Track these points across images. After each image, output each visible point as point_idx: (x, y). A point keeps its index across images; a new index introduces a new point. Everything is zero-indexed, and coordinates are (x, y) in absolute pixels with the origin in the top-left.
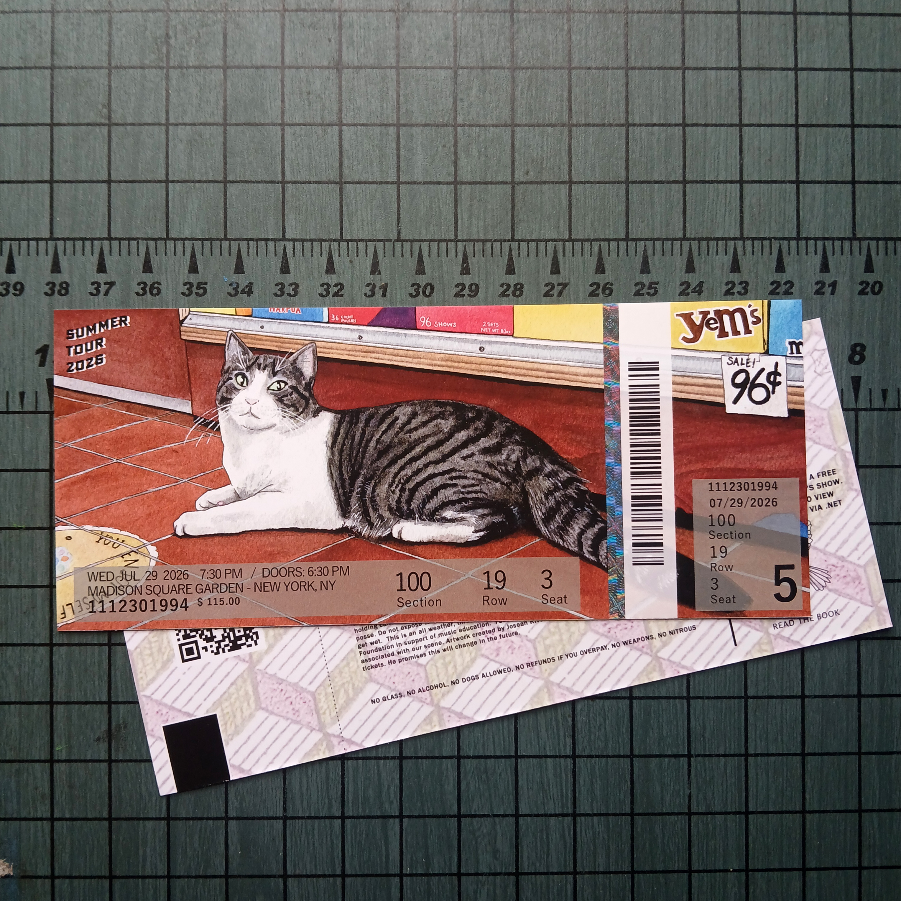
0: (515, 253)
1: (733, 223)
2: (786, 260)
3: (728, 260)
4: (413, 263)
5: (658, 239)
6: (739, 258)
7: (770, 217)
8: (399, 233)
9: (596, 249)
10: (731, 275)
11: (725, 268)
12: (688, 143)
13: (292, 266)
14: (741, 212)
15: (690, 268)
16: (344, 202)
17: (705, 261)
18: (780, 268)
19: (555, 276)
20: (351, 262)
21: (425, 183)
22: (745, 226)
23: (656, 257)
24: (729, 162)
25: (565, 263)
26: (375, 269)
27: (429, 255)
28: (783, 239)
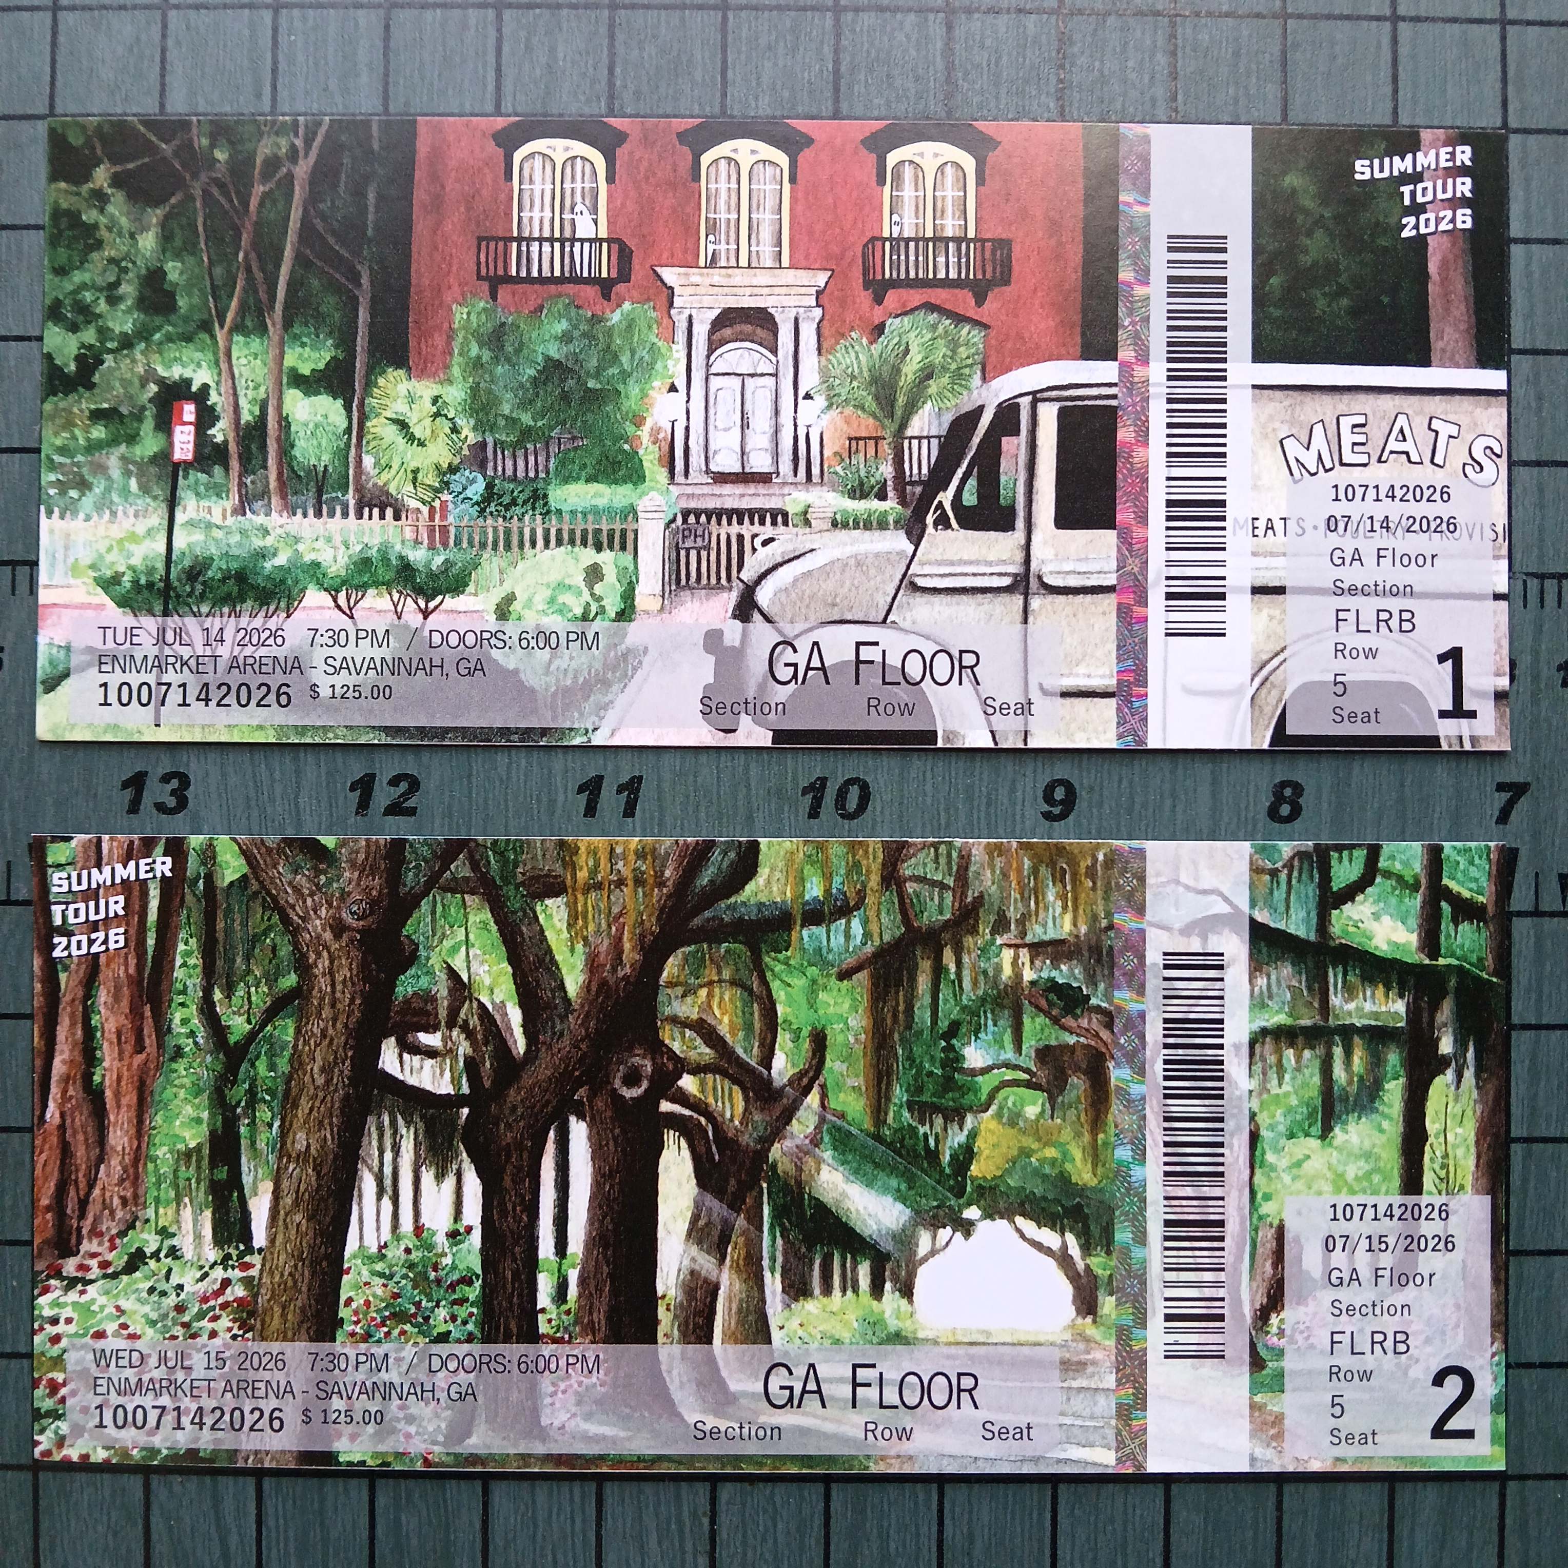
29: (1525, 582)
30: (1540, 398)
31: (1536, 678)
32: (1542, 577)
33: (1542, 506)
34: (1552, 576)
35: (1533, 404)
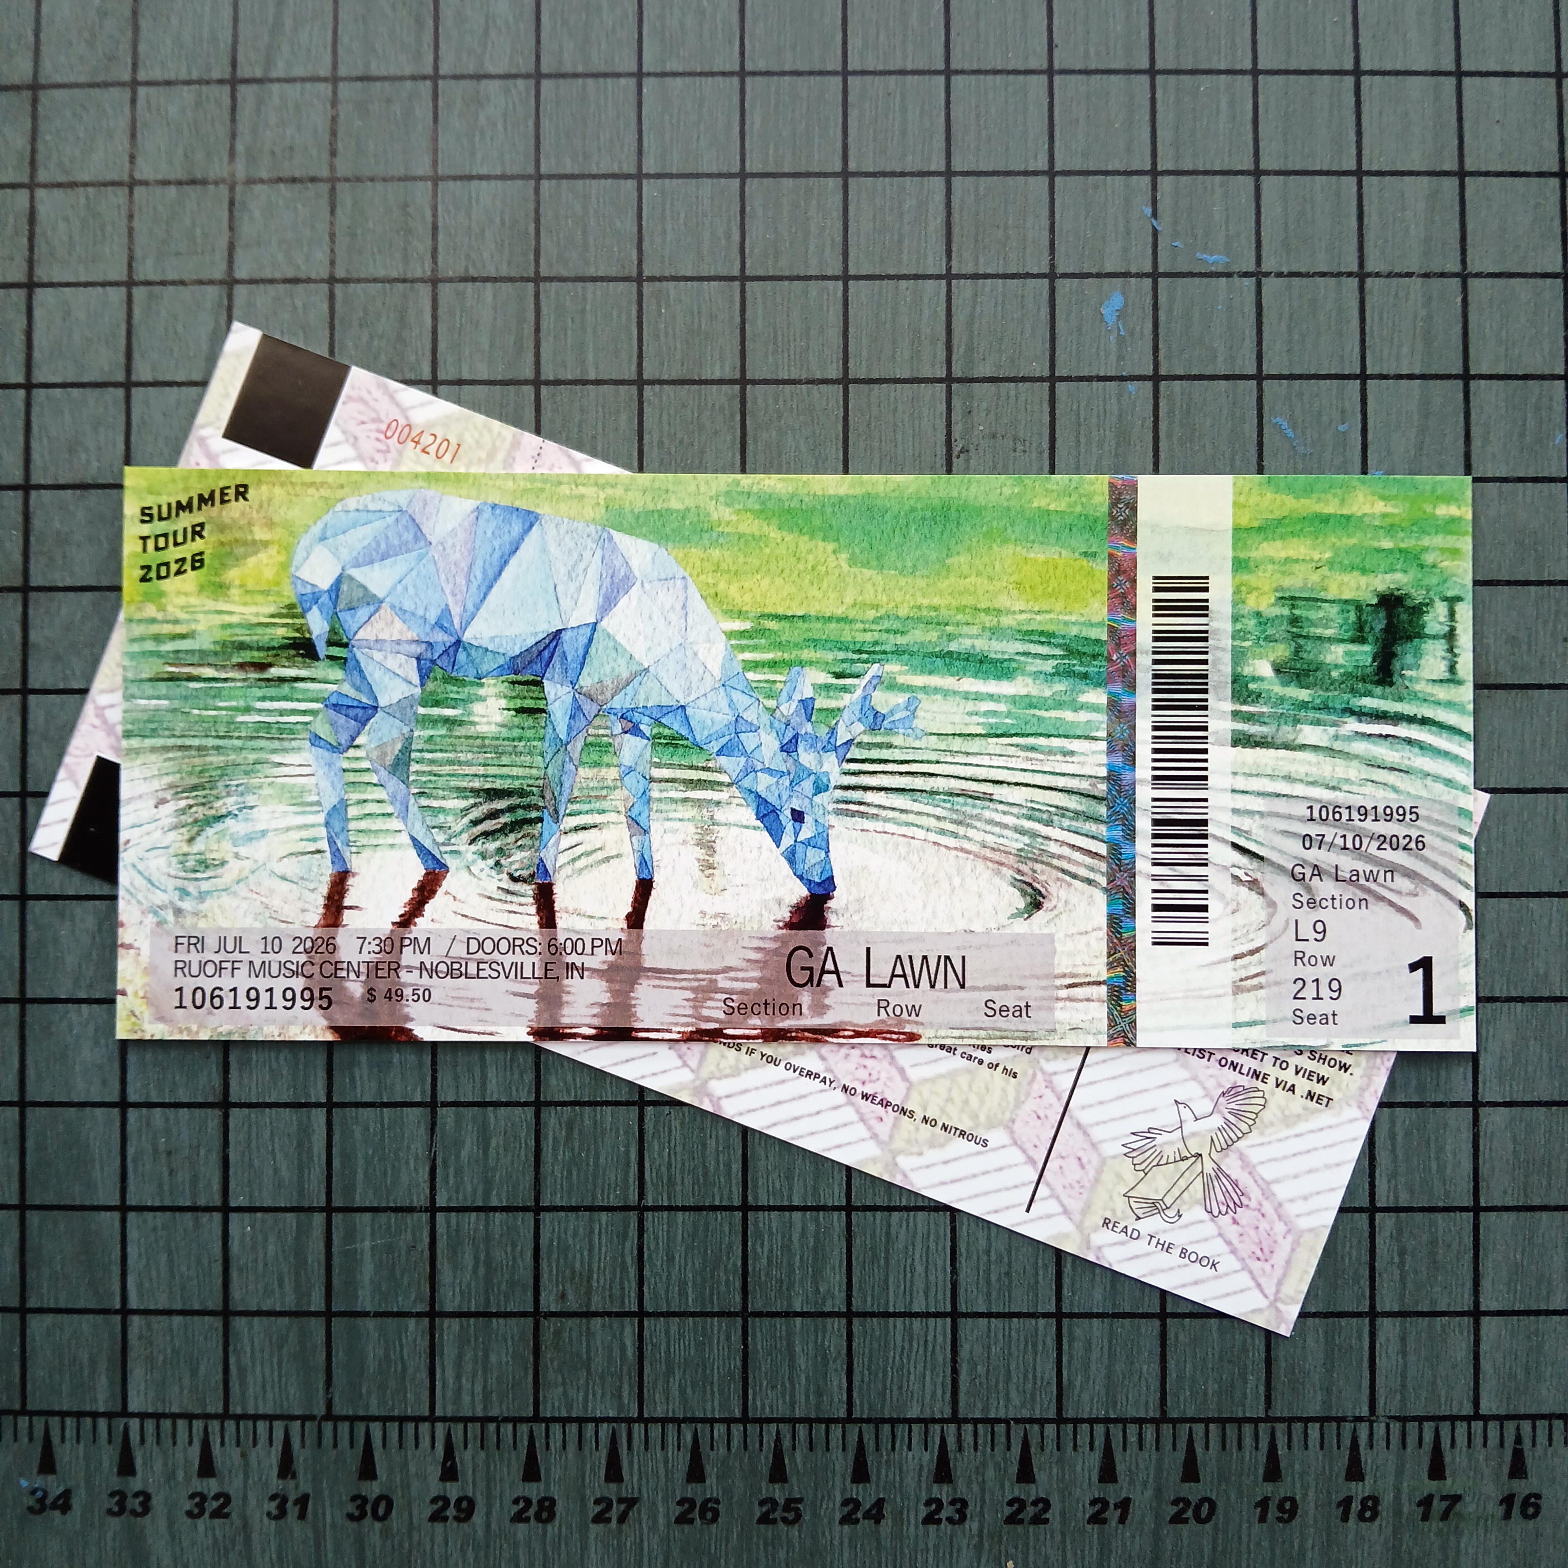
0: (539, 1444)
1: (939, 1392)
2: (1037, 1460)
3: (929, 1458)
4: (353, 1459)
5: (801, 1420)
6: (951, 1456)
7: (1008, 1380)
8: (329, 1405)
9: (688, 1437)
10: (935, 1487)
11: (925, 1473)
12: (857, 1242)
13: (139, 1462)
14: (955, 1371)
15: (860, 1474)
16: (231, 1348)
17: (887, 1462)
18: (1026, 1474)
19: (613, 1486)
20: (244, 1455)
21: (377, 1314)
22: (962, 1397)
23: (798, 1454)
24: (932, 1278)
25: (631, 1463)
26: (286, 1468)
27: (384, 1446)
28: (1032, 1421)
29: (1388, 1425)
30: (1402, 1253)
31: (1398, 1513)
32: (1404, 1420)
33: (1404, 1353)
34: (1414, 1419)
35: (1396, 1260)
